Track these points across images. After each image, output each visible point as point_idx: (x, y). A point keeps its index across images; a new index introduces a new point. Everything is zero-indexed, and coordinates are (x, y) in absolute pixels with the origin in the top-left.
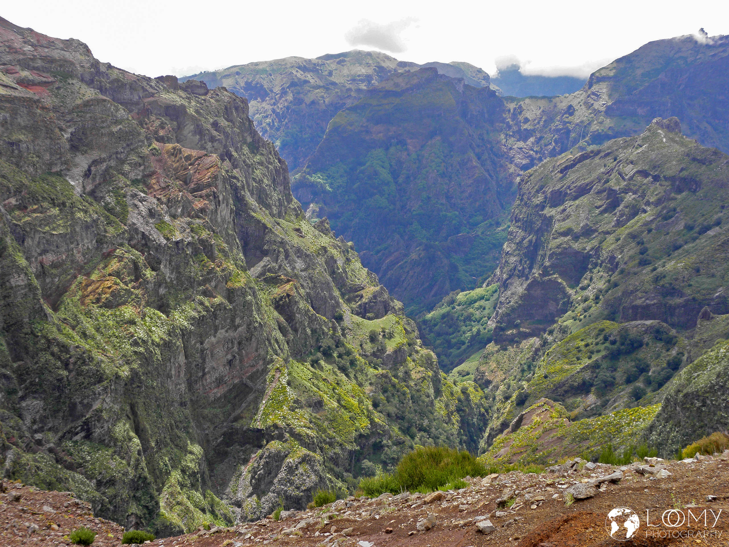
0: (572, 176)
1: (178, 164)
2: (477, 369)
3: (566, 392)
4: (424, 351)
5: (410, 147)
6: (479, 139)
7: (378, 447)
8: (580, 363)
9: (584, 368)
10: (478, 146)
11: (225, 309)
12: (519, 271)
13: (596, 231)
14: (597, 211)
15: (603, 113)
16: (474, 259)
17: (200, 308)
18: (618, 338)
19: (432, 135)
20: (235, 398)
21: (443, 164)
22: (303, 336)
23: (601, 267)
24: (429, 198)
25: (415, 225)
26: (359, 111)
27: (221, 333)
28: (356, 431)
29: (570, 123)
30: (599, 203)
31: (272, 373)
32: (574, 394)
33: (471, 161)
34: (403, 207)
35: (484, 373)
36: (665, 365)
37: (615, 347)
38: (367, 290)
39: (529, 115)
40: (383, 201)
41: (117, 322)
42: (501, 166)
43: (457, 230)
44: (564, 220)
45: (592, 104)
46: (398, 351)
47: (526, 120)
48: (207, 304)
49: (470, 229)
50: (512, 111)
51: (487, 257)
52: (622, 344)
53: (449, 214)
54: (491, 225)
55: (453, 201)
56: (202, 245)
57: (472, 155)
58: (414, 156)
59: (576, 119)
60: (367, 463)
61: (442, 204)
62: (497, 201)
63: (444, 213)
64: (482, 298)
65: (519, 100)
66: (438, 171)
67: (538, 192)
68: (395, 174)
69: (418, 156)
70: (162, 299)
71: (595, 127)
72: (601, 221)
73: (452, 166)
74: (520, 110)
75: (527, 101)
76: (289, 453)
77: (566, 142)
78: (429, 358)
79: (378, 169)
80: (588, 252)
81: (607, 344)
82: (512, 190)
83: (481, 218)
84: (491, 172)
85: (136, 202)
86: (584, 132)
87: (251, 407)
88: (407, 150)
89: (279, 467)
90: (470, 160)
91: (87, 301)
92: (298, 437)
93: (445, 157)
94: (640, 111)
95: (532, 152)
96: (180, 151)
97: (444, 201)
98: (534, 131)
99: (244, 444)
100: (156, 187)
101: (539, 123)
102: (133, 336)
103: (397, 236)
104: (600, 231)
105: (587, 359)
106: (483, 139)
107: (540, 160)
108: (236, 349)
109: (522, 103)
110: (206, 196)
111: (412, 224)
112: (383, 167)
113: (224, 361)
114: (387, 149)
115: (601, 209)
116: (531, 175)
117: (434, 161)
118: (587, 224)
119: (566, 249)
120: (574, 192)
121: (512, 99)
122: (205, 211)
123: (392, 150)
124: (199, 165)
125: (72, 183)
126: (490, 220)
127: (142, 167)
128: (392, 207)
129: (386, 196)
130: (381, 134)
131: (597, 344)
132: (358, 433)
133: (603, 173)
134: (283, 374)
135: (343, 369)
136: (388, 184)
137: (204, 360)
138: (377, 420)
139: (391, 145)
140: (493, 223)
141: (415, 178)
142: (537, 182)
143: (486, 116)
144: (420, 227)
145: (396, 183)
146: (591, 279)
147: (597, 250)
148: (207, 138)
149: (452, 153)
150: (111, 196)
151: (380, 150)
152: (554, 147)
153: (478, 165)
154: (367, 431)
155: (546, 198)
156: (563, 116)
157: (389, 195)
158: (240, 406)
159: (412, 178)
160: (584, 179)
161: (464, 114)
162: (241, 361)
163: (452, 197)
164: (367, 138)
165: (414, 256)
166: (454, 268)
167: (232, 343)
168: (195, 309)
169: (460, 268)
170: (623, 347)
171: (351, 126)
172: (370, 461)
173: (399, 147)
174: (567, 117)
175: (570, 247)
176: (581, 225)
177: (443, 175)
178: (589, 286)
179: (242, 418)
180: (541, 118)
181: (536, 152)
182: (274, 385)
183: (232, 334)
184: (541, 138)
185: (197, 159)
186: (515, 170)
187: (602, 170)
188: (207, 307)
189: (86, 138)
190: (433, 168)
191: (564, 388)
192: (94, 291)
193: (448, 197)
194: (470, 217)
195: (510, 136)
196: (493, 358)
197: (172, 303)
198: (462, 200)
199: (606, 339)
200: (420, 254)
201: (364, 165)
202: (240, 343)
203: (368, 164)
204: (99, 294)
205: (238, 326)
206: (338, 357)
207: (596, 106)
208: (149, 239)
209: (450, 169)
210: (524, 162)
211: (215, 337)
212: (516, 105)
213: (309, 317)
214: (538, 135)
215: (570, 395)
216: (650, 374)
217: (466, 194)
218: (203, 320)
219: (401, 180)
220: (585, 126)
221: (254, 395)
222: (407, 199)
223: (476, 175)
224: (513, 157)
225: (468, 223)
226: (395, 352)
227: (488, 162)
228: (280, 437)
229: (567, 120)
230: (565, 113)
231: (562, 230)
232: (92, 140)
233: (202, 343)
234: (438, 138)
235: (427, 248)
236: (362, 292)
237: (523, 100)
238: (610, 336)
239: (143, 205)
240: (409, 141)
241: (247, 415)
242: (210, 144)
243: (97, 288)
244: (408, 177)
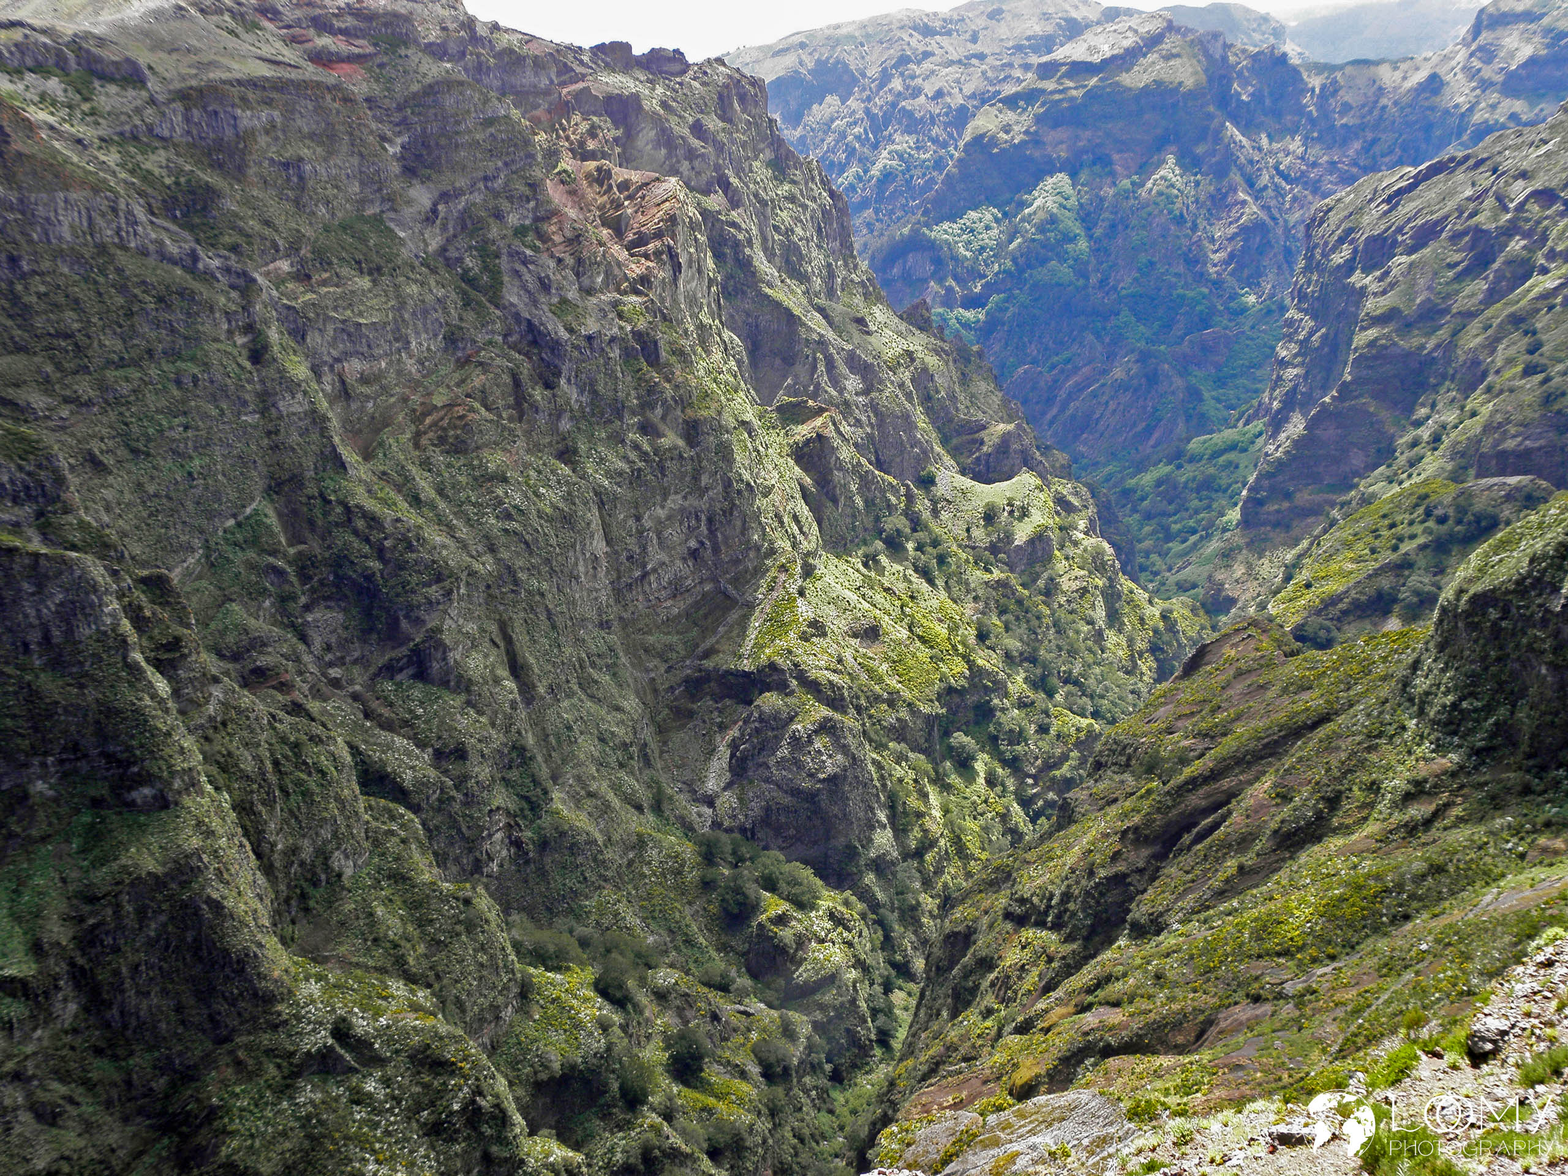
0: (1407, 208)
1: (605, 198)
2: (1210, 577)
3: (1345, 613)
5: (1118, 168)
6: (1253, 148)
7: (985, 712)
8: (1376, 560)
9: (1381, 568)
10: (1251, 162)
11: (681, 457)
12: (1302, 394)
13: (1446, 311)
14: (1451, 274)
15: (1498, 87)
16: (1234, 376)
17: (633, 455)
18: (1451, 512)
19: (1161, 143)
20: (706, 617)
21: (1181, 198)
22: (848, 511)
23: (1452, 380)
24: (1152, 264)
25: (1125, 316)
26: (1021, 103)
27: (675, 501)
28: (941, 680)
29: (1432, 109)
30: (1457, 257)
31: (773, 573)
32: (1360, 617)
33: (1235, 190)
34: (1102, 283)
35: (1222, 585)
37: (1444, 528)
38: (992, 430)
39: (1351, 97)
40: (1065, 272)
41: (475, 479)
42: (1296, 199)
43: (1205, 322)
44: (1384, 293)
45: (1479, 70)
46: (1039, 539)
47: (1346, 108)
48: (646, 447)
49: (1229, 320)
50: (1318, 91)
51: (1259, 373)
52: (1459, 522)
53: (1190, 294)
55: (1198, 268)
56: (638, 341)
57: (1237, 179)
58: (1125, 184)
59: (1445, 101)
60: (960, 738)
61: (1177, 275)
62: (1285, 266)
63: (1180, 291)
64: (1233, 447)
65: (1332, 70)
66: (1170, 213)
67: (1341, 241)
68: (1088, 221)
69: (1133, 184)
70: (564, 439)
71: (1481, 115)
72: (1457, 292)
73: (1197, 200)
74: (1333, 88)
75: (1349, 69)
76: (797, 714)
77: (1423, 146)
78: (1098, 554)
79: (1056, 211)
80: (1430, 353)
81: (1431, 524)
84: (1275, 212)
85: (519, 267)
86: (1459, 126)
87: (734, 633)
88: (1112, 173)
89: (778, 739)
90: (1232, 189)
91: (424, 441)
92: (813, 687)
93: (1184, 184)
96: (609, 173)
97: (1181, 269)
98: (1361, 127)
99: (722, 698)
100: (557, 238)
101: (1370, 112)
102: (501, 503)
103: (1090, 338)
104: (1454, 311)
105: (1389, 552)
106: (1260, 149)
108: (704, 528)
109: (1338, 74)
110: (654, 253)
111: (1118, 314)
112: (1065, 208)
113: (682, 550)
114: (1074, 173)
115: (1460, 268)
116: (1330, 210)
117: (1162, 194)
118: (1429, 299)
119: (1385, 347)
120: (1411, 238)
121: (1318, 68)
122: (649, 282)
123: (1085, 174)
124: (643, 197)
125: (402, 234)
126: (1269, 302)
127: (532, 204)
128: (1081, 282)
129: (1071, 262)
130: (1064, 147)
131: (1411, 523)
132: (943, 685)
133: (1469, 199)
134: (792, 576)
136: (1074, 239)
137: (644, 548)
138: (980, 662)
139: (1082, 165)
140: (1274, 307)
141: (1126, 227)
142: (1342, 222)
143: (1268, 102)
144: (1133, 319)
145: (1090, 237)
146: (1433, 406)
147: (1449, 347)
148: (680, 152)
149: (1199, 177)
150: (473, 257)
151: (1061, 175)
153: (1249, 198)
154: (963, 682)
155: (1355, 251)
156: (1418, 95)
157: (1076, 260)
158: (714, 631)
159: (1120, 228)
160: (1432, 213)
162: (716, 550)
164: (1037, 154)
165: (1118, 373)
166: (1195, 394)
167: (698, 519)
168: (625, 458)
169: (1206, 395)
170: (1459, 528)
171: (1007, 132)
172: (966, 735)
173: (1097, 168)
174: (1428, 99)
175: (1395, 344)
176: (1418, 301)
177: (1180, 220)
178: (1428, 418)
179: (717, 652)
180: (1376, 102)
182: (775, 594)
183: (696, 503)
184: (1375, 141)
185: (640, 188)
187: (1469, 193)
188: (646, 454)
189: (429, 154)
190: (1162, 205)
191: (1340, 606)
192: (435, 424)
193: (1190, 262)
194: (1231, 298)
195: (1313, 139)
196: (1240, 558)
197: (582, 447)
198: (1215, 265)
199: (1428, 513)
200: (1130, 370)
201: (1031, 205)
202: (710, 521)
203: (1037, 204)
204: (444, 429)
205: (707, 489)
206: (917, 549)
207: (1487, 72)
208: (539, 332)
209: (1193, 208)
211: (663, 507)
212: (1327, 78)
213: (861, 477)
214: (1370, 136)
215: (1351, 618)
217: (1225, 255)
218: (639, 477)
219: (1099, 232)
220: (1463, 115)
221: (741, 612)
222: (1111, 267)
223: (1244, 218)
225: (1227, 308)
226: (1031, 542)
227: (1269, 192)
228: (782, 687)
229: (1426, 104)
230: (1423, 90)
231: (1378, 312)
232: (439, 158)
233: (638, 518)
234: (1173, 149)
235: (1144, 357)
236: (983, 434)
237: (1341, 68)
238: (1435, 507)
239: (530, 271)
240: (1116, 157)
241: (726, 647)
242: (686, 163)
243: (442, 419)
244: (1113, 226)
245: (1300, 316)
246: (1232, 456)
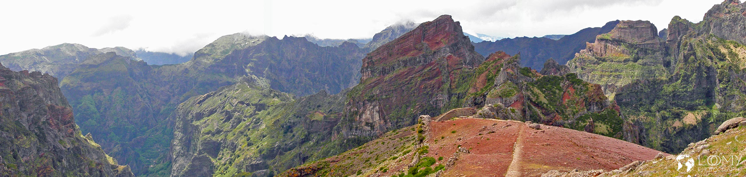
0: (204, 105)
5: (105, 93)
6: (141, 87)
10: (141, 91)
12: (182, 153)
13: (222, 131)
15: (204, 72)
19: (116, 86)
21: (123, 101)
23: (227, 148)
24: (118, 119)
25: (113, 134)
26: (76, 76)
29: (187, 77)
30: (222, 118)
33: (138, 99)
34: (105, 124)
38: (120, 167)
39: (165, 74)
40: (94, 122)
42: (153, 100)
43: (135, 135)
44: (206, 127)
45: (197, 68)
47: (165, 77)
49: (141, 134)
50: (156, 72)
53: (130, 127)
54: (153, 131)
55: (131, 120)
57: (138, 95)
58: (107, 97)
59: (190, 75)
61: (126, 122)
62: (154, 119)
63: (127, 126)
65: (159, 67)
66: (121, 105)
67: (188, 113)
68: (98, 107)
69: (110, 97)
71: (200, 79)
72: (224, 126)
73: (128, 102)
74: (161, 72)
75: (164, 67)
77: (186, 87)
79: (89, 105)
80: (220, 141)
83: (146, 128)
84: (149, 104)
86: (195, 82)
88: (103, 94)
93: (124, 97)
95: (169, 93)
97: (126, 120)
98: (168, 82)
101: (171, 78)
104: (224, 131)
106: (142, 87)
107: (174, 96)
109: (161, 68)
111: (110, 133)
112: (92, 104)
114: (92, 95)
117: (119, 100)
118: (217, 128)
119: (209, 141)
120: (207, 113)
121: (156, 66)
123: (95, 95)
125: (24, 125)
126: (152, 129)
128: (98, 125)
129: (95, 119)
130: (89, 87)
133: (221, 103)
136: (95, 113)
139: (94, 93)
140: (154, 130)
142: (187, 109)
143: (143, 75)
144: (115, 135)
145: (99, 112)
147: (224, 140)
149: (128, 95)
151: (89, 95)
153: (142, 100)
155: (193, 116)
156: (183, 74)
159: (108, 109)
160: (211, 107)
161: (131, 75)
163: (130, 118)
164: (82, 89)
166: (137, 155)
169: (140, 155)
171: (72, 84)
173: (99, 93)
175: (211, 139)
177: (124, 107)
180: (172, 75)
181: (171, 92)
184: (173, 85)
185: (61, 110)
186: (161, 102)
190: (119, 103)
193: (128, 118)
194: (141, 128)
198: (135, 119)
201: (81, 104)
203: (83, 103)
207: (199, 68)
209: (127, 104)
212: (158, 69)
214: (171, 84)
217: (137, 116)
219: (102, 111)
220: (195, 79)
222: (106, 120)
223: (142, 106)
224: (159, 96)
225: (140, 131)
227: (147, 99)
229: (185, 76)
230: (184, 72)
231: (206, 132)
234: (119, 88)
236: (117, 169)
237: (162, 66)
240: (104, 90)
244: (105, 109)
245: (179, 133)
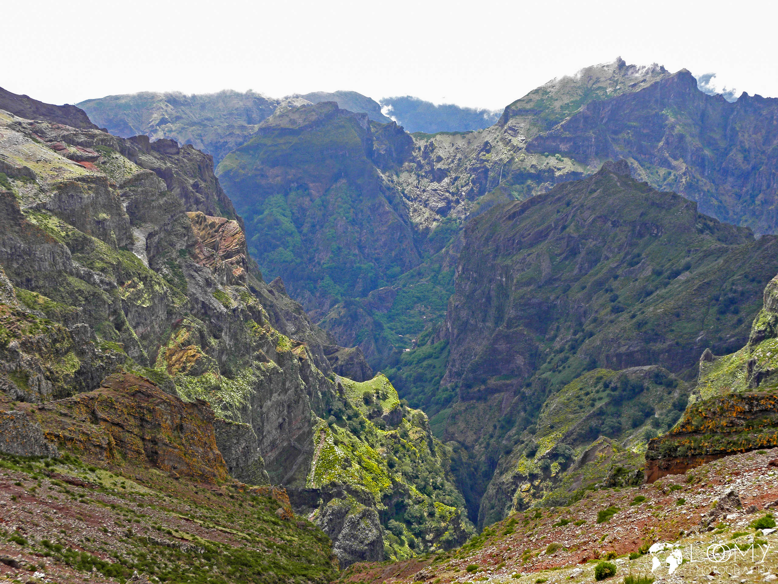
0: (524, 223)
3: (575, 440)
4: (414, 412)
5: (313, 192)
7: (401, 507)
8: (584, 412)
9: (590, 416)
11: (277, 373)
13: (558, 279)
14: (558, 259)
15: (523, 150)
16: (398, 314)
17: (258, 373)
18: (619, 385)
19: (336, 178)
20: (286, 460)
21: (352, 210)
22: (316, 400)
23: (567, 316)
24: (339, 249)
25: (327, 280)
26: (251, 152)
27: (275, 397)
28: (380, 491)
29: (487, 161)
30: (558, 251)
31: (318, 434)
32: (582, 442)
33: (383, 206)
34: (311, 260)
35: (454, 434)
36: (670, 407)
37: (616, 393)
39: (441, 153)
40: (288, 255)
41: (205, 389)
42: (415, 210)
43: (374, 283)
44: (524, 270)
45: (510, 140)
46: (394, 412)
47: (439, 159)
48: (263, 368)
49: (388, 281)
50: (422, 149)
51: (412, 312)
52: (624, 390)
53: (364, 266)
54: (413, 276)
55: (366, 251)
56: (250, 311)
57: (384, 199)
58: (318, 201)
59: (493, 157)
60: (393, 523)
61: (354, 255)
62: (415, 249)
63: (358, 265)
64: (430, 356)
65: (429, 137)
66: (347, 218)
67: (487, 240)
68: (298, 223)
69: (323, 201)
70: (225, 366)
71: (514, 166)
72: (562, 269)
73: (362, 211)
74: (431, 148)
75: (438, 137)
76: (349, 509)
77: (484, 182)
78: (421, 417)
79: (279, 217)
80: (553, 302)
81: (608, 391)
82: (428, 236)
83: (397, 269)
85: (193, 273)
86: (503, 171)
87: (302, 469)
88: (309, 195)
89: (342, 523)
90: (381, 205)
91: (174, 370)
92: (355, 493)
93: (353, 202)
94: (563, 147)
95: (447, 194)
96: (205, 219)
97: (357, 252)
98: (448, 170)
99: (301, 505)
100: (201, 256)
101: (453, 162)
102: (221, 401)
103: (307, 294)
104: (563, 279)
105: (590, 407)
107: (458, 202)
108: (286, 412)
109: (432, 140)
110: (236, 262)
111: (323, 279)
112: (284, 215)
113: (277, 424)
114: (286, 194)
115: (562, 256)
116: (478, 223)
117: (341, 207)
118: (549, 273)
120: (529, 240)
121: (421, 136)
122: (244, 278)
123: (292, 195)
124: (223, 232)
125: (139, 257)
126: (411, 271)
127: (187, 238)
128: (299, 260)
129: (291, 248)
130: (279, 178)
131: (597, 392)
132: (382, 493)
133: (557, 219)
134: (328, 435)
135: (355, 432)
136: (291, 234)
137: (263, 424)
138: (397, 480)
139: (290, 189)
140: (415, 274)
141: (322, 227)
142: (486, 230)
143: (394, 155)
144: (332, 282)
145: (300, 232)
146: (558, 330)
149: (361, 197)
150: (167, 268)
151: (279, 196)
152: (472, 188)
153: (392, 210)
154: (391, 491)
155: (497, 246)
156: (479, 153)
157: (294, 247)
158: (291, 468)
159: (318, 227)
160: (538, 226)
161: (370, 153)
162: (290, 423)
163: (365, 247)
164: (263, 182)
165: (332, 315)
166: (378, 325)
167: (283, 406)
168: (255, 375)
169: (385, 326)
170: (625, 393)
171: (244, 169)
172: (396, 521)
173: (300, 191)
174: (484, 155)
176: (544, 274)
177: (353, 222)
178: (556, 337)
179: (295, 480)
180: (455, 156)
181: (453, 194)
182: (321, 445)
183: (283, 398)
184: (456, 179)
185: (220, 226)
186: (431, 215)
187: (556, 216)
188: (263, 372)
190: (342, 215)
191: (572, 437)
192: (178, 360)
193: (361, 247)
194: (387, 268)
195: (422, 176)
196: (461, 418)
197: (234, 370)
198: (376, 249)
199: (606, 386)
200: (340, 312)
201: (262, 213)
202: (289, 406)
203: (266, 212)
204: (184, 363)
205: (288, 390)
206: (348, 420)
207: (515, 142)
208: (210, 308)
209: (360, 216)
210: (440, 205)
211: (270, 400)
212: (427, 142)
213: (319, 381)
214: (454, 176)
215: (578, 443)
216: (656, 416)
217: (381, 243)
218: (261, 385)
219: (305, 230)
220: (505, 165)
221: (303, 457)
222: (315, 251)
223: (390, 222)
224: (427, 200)
225: (386, 274)
226: (392, 413)
228: (339, 495)
229: (484, 158)
230: (482, 150)
232: (144, 214)
233: (261, 407)
234: (343, 181)
235: (347, 305)
237: (434, 136)
238: (610, 383)
239: (199, 275)
240: (311, 185)
241: (300, 476)
244: (314, 226)
246: (430, 361)
